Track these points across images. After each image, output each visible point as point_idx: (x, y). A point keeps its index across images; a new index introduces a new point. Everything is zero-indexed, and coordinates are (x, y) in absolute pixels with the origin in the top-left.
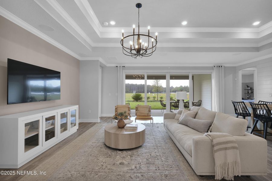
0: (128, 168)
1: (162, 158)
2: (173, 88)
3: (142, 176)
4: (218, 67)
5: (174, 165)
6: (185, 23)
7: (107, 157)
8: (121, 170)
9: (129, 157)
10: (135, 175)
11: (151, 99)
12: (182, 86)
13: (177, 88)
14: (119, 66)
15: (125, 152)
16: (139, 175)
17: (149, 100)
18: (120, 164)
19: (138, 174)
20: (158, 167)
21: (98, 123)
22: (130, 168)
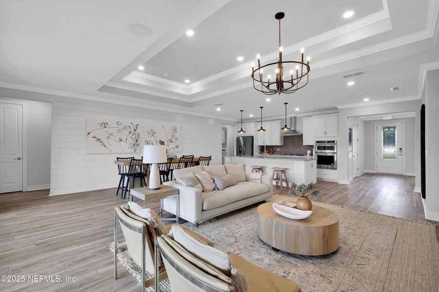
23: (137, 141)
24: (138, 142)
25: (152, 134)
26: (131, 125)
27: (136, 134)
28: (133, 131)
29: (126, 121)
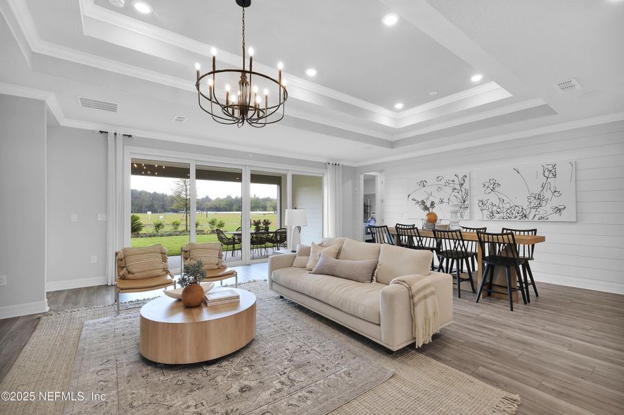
0: (269, 392)
1: (315, 348)
2: (210, 200)
3: (310, 392)
4: (334, 164)
5: (343, 352)
6: (311, 72)
7: (192, 391)
8: (256, 402)
9: (247, 369)
10: (296, 396)
11: (168, 229)
12: (230, 197)
13: (218, 200)
14: (111, 131)
15: (224, 363)
16: (304, 393)
17: (162, 231)
18: (242, 390)
19: (300, 394)
20: (323, 366)
21: (44, 314)
22: (273, 389)
23: (464, 201)
24: (466, 203)
25: (491, 187)
26: (456, 179)
27: (463, 190)
28: (458, 187)
29: (448, 174)
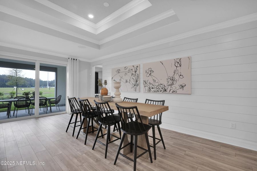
4: (73, 59)
24: (138, 82)
25: (149, 73)
26: (133, 68)
27: (136, 75)
28: (134, 73)
